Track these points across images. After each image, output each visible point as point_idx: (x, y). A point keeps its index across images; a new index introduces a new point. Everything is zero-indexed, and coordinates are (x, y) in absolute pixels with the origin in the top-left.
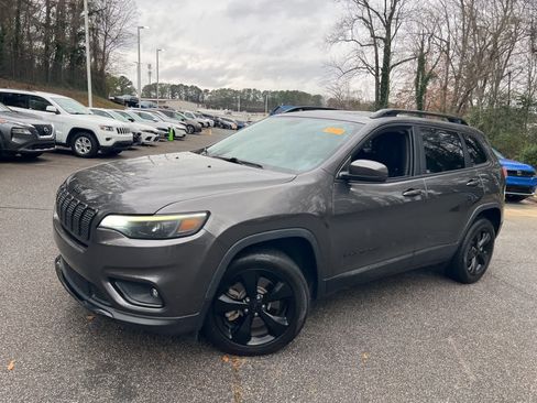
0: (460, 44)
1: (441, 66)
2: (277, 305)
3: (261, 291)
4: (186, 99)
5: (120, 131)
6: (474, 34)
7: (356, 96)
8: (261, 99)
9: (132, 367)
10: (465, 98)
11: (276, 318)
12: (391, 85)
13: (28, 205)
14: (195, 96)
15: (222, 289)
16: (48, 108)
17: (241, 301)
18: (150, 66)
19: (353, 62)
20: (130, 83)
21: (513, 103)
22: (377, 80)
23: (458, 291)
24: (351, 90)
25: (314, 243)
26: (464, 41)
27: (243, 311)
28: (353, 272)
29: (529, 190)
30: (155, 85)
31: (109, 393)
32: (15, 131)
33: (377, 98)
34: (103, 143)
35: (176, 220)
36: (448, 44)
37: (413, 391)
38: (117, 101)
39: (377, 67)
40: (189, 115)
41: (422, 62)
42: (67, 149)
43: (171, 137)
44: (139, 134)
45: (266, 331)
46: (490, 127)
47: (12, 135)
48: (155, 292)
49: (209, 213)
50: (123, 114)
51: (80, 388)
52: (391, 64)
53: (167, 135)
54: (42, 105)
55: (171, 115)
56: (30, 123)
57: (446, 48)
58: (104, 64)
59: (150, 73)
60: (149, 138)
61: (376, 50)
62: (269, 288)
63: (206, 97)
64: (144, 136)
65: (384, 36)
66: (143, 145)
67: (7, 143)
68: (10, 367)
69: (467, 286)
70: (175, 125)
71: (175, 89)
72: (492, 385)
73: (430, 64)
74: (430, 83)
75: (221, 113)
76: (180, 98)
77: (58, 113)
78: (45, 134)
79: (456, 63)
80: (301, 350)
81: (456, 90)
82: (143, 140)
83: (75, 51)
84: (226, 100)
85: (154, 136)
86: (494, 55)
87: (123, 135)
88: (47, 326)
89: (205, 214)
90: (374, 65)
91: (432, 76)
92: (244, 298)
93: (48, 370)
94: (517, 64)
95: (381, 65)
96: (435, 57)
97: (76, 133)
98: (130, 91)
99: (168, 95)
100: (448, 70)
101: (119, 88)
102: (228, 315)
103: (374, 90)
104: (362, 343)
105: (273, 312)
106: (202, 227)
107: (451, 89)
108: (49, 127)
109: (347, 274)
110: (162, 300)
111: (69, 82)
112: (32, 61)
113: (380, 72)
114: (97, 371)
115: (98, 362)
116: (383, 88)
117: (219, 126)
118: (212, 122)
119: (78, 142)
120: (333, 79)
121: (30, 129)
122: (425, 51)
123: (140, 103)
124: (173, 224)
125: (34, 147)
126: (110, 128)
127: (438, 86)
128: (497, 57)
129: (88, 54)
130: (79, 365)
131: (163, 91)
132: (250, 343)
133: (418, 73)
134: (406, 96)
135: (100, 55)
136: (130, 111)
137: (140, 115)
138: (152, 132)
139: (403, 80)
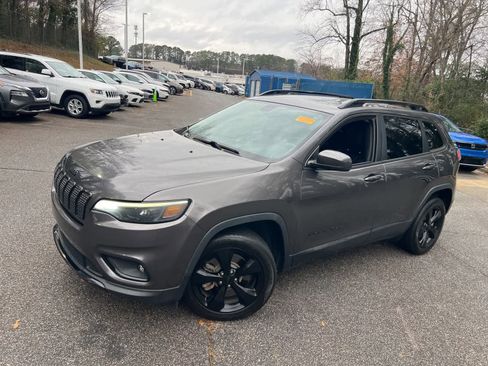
0: (427, 16)
1: (408, 37)
2: (248, 278)
3: (234, 266)
4: (169, 60)
5: (109, 94)
6: (441, 8)
7: (327, 63)
8: (239, 62)
9: (121, 328)
10: (429, 68)
11: (246, 290)
12: (360, 54)
13: (27, 167)
14: (177, 57)
15: (200, 265)
16: (44, 71)
17: (216, 274)
18: (136, 27)
19: (326, 31)
20: (118, 43)
21: (473, 75)
22: (347, 48)
23: (409, 262)
24: (323, 57)
25: (282, 225)
26: (432, 14)
27: (218, 282)
28: (316, 248)
29: (481, 162)
30: (141, 45)
31: (101, 352)
32: (14, 94)
33: (346, 66)
34: (93, 105)
35: (161, 208)
36: (416, 16)
37: (363, 358)
38: (105, 61)
39: (348, 36)
40: (172, 76)
41: (391, 33)
42: (60, 110)
43: (155, 98)
44: (126, 96)
45: (237, 300)
46: (450, 98)
47: (11, 97)
48: (142, 269)
49: (190, 201)
50: (112, 76)
51: (76, 347)
52: (362, 34)
53: (151, 97)
54: (38, 68)
55: (155, 77)
56: (27, 86)
57: (414, 20)
58: (94, 25)
59: (136, 34)
60: (135, 100)
61: (348, 20)
62: (241, 263)
63: (188, 58)
64: (131, 98)
65: (357, 7)
66: (130, 106)
67: (7, 104)
68: (16, 326)
69: (417, 258)
70: (159, 86)
71: (159, 50)
72: (432, 354)
73: (398, 35)
74: (397, 53)
75: (201, 75)
76: (164, 58)
77: (52, 76)
78: (40, 96)
79: (422, 35)
80: (267, 316)
81: (420, 61)
82: (130, 102)
83: (67, 13)
84: (206, 62)
85: (139, 98)
86: (459, 29)
87: (111, 98)
88: (46, 287)
89: (187, 202)
90: (346, 34)
91: (399, 47)
92: (219, 272)
93: (49, 329)
94: (479, 37)
95: (352, 34)
96: (404, 28)
97: (69, 95)
98: (118, 51)
99: (153, 55)
100: (414, 41)
101: (107, 48)
102: (205, 286)
103: (344, 58)
104: (321, 311)
105: (243, 284)
106: (184, 213)
107: (416, 58)
108: (44, 90)
109: (310, 250)
110: (148, 275)
111: (62, 42)
112: (28, 21)
113: (351, 41)
114: (91, 331)
115: (91, 323)
116: (353, 56)
117: (199, 87)
118: (193, 84)
119: (70, 104)
120: (307, 46)
121: (27, 92)
122: (394, 22)
123: (128, 64)
124: (159, 211)
125: (31, 108)
126: (99, 92)
127: (404, 56)
128: (462, 31)
129: (79, 15)
130: (75, 326)
131: (148, 51)
132: (222, 310)
133: (386, 44)
134: (373, 65)
135: (90, 17)
136: (117, 72)
137: (127, 76)
138: (138, 94)
139: (372, 49)
